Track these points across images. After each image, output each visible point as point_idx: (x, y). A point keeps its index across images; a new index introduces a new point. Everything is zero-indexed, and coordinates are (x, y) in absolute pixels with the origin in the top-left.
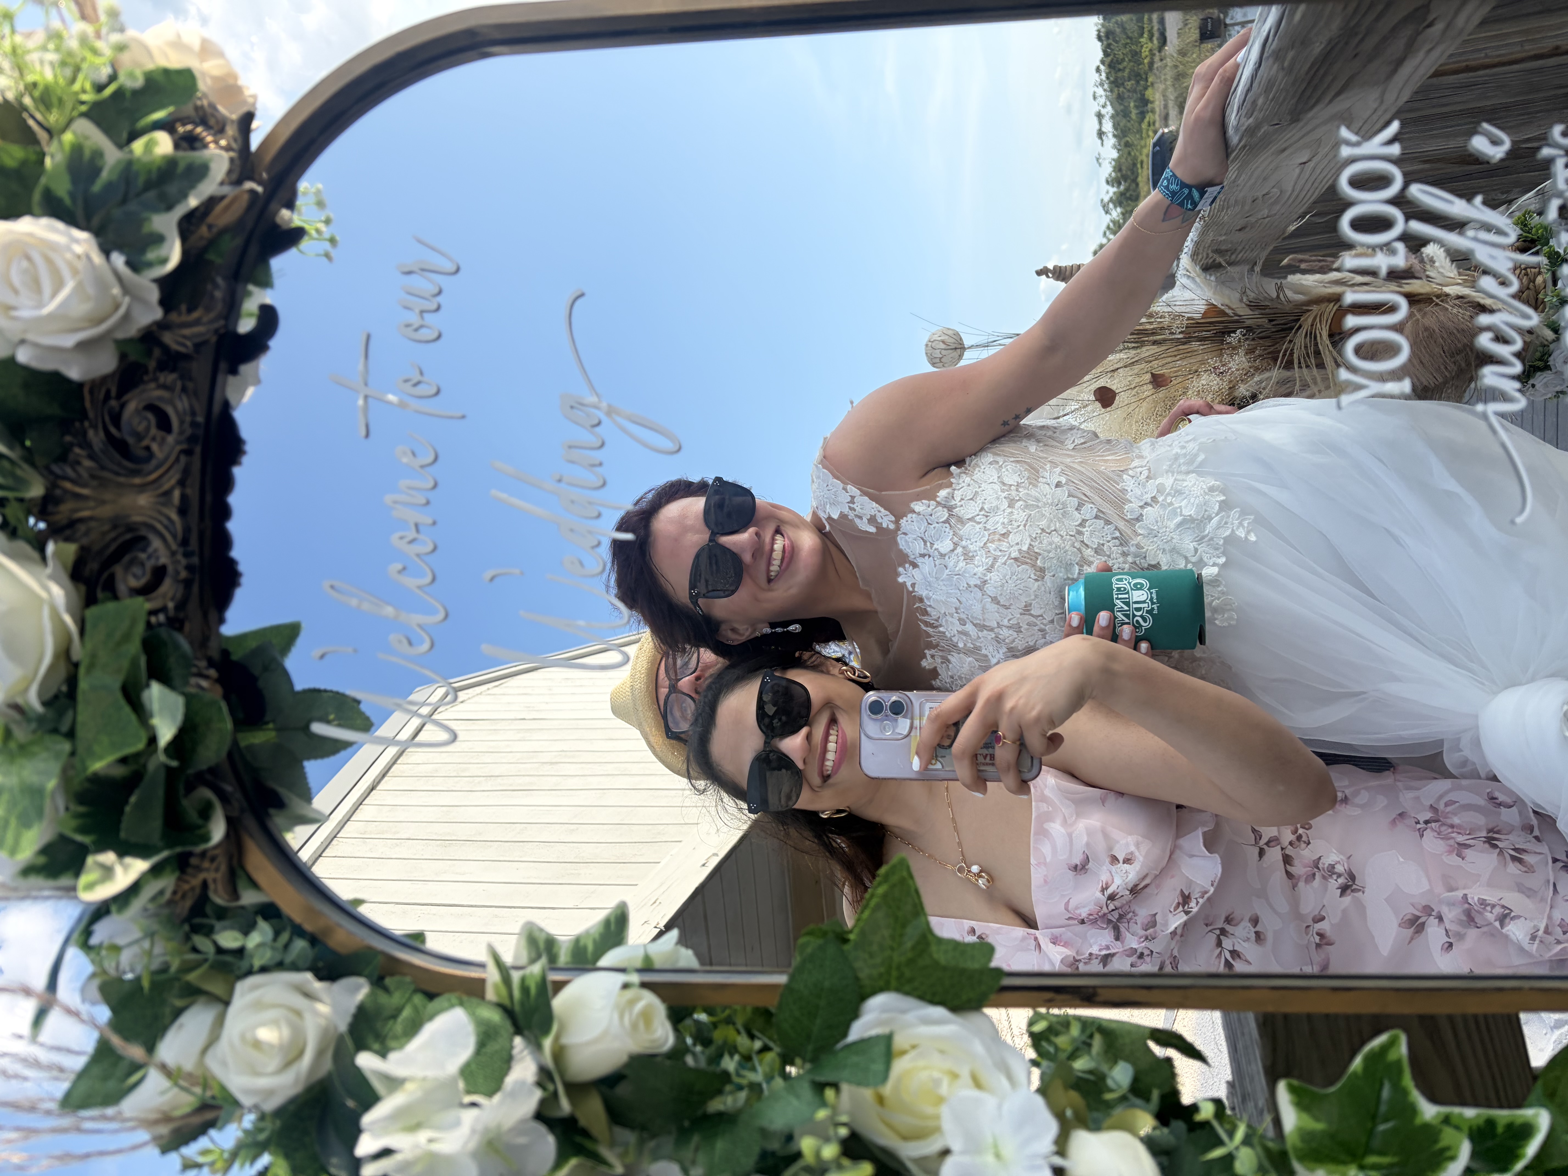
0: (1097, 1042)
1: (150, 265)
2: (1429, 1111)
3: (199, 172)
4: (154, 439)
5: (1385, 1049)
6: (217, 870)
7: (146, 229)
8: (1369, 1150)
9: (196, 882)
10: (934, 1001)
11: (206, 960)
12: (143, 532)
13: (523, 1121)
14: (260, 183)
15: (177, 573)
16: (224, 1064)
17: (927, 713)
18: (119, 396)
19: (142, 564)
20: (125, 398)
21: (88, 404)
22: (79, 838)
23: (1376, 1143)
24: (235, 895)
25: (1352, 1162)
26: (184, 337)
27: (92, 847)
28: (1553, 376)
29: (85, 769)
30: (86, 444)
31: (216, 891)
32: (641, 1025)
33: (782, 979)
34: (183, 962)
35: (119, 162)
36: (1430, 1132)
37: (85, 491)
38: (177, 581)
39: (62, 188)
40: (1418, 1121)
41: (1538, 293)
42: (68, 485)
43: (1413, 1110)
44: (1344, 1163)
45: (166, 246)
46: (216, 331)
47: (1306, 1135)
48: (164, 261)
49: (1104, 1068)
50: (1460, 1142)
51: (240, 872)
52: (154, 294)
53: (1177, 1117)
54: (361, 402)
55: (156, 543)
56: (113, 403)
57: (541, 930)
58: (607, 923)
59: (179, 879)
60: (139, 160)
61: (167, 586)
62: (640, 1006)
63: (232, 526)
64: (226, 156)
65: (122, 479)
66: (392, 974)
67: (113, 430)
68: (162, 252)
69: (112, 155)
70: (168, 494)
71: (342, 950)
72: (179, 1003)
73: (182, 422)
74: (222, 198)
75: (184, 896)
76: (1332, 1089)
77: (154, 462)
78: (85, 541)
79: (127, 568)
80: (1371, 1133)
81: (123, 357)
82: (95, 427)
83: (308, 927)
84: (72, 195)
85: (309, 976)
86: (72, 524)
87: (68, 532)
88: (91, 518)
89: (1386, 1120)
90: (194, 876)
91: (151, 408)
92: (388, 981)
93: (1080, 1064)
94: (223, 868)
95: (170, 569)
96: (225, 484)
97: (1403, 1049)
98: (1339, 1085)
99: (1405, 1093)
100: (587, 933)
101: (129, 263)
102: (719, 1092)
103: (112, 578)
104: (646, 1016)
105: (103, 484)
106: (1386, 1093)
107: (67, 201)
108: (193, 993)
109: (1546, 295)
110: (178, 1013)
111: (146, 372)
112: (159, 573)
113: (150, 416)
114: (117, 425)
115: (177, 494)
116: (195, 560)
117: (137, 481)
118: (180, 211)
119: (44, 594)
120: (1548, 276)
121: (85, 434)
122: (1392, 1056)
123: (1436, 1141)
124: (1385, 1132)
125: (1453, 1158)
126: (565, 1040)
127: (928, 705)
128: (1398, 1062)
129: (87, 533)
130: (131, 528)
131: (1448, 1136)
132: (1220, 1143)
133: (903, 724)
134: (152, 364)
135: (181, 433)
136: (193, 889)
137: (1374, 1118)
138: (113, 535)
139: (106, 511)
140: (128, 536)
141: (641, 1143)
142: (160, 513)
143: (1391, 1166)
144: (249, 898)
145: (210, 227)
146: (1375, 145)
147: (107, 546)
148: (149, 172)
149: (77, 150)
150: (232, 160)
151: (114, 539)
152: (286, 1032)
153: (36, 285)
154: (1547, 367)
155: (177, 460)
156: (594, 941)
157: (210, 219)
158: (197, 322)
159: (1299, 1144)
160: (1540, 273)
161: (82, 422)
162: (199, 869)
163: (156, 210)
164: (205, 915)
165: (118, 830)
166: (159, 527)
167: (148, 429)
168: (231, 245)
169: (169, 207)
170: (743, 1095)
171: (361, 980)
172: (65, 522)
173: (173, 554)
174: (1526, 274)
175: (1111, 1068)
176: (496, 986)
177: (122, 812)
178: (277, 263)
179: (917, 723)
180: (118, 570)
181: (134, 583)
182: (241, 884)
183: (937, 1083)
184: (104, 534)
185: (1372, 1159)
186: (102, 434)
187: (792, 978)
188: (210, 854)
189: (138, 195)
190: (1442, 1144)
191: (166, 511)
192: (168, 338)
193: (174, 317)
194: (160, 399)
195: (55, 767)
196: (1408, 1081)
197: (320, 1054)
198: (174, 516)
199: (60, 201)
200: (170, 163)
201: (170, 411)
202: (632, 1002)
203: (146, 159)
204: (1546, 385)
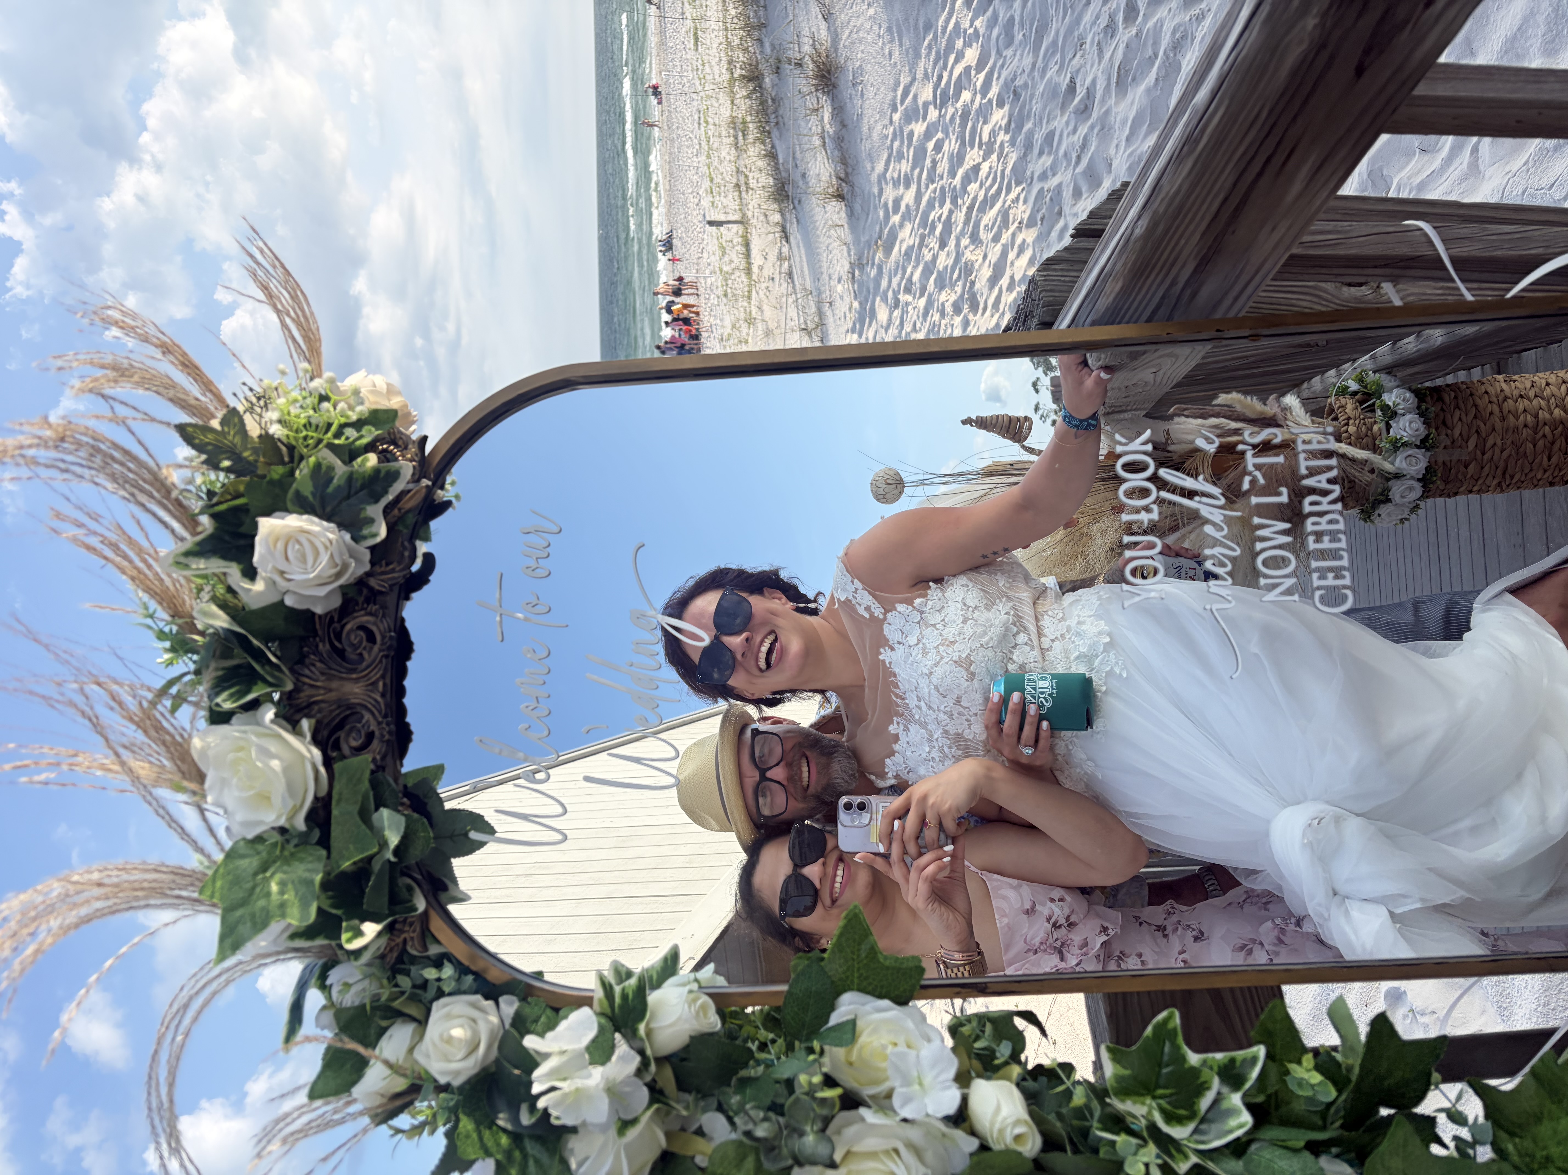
0: (989, 1028)
1: (365, 538)
2: (1194, 1058)
3: (394, 476)
4: (365, 648)
5: (1166, 1021)
6: (414, 931)
7: (362, 516)
8: (1158, 1086)
9: (400, 940)
10: (881, 997)
11: (403, 993)
12: (359, 709)
13: (628, 1077)
14: (429, 479)
15: (382, 736)
16: (428, 1056)
17: (881, 809)
18: (340, 621)
19: (359, 731)
20: (344, 622)
21: (318, 626)
22: (334, 911)
23: (1162, 1081)
24: (426, 949)
25: (1148, 1094)
26: (382, 580)
27: (344, 917)
28: (1393, 508)
29: (339, 867)
30: (316, 652)
31: (413, 946)
32: (701, 1014)
33: (784, 988)
34: (391, 993)
35: (344, 473)
36: (1195, 1072)
37: (319, 684)
38: (381, 741)
39: (307, 490)
40: (1186, 1066)
41: (1375, 439)
42: (307, 680)
43: (1183, 1059)
44: (1142, 1095)
45: (376, 524)
46: (404, 576)
47: (1119, 1079)
48: (375, 535)
49: (994, 1046)
50: (1212, 1078)
51: (427, 933)
52: (367, 556)
53: (1042, 1075)
54: (498, 619)
55: (367, 716)
56: (337, 625)
57: (623, 966)
58: (665, 959)
59: (390, 939)
60: (357, 471)
61: (375, 744)
62: (699, 1002)
63: (406, 701)
64: (411, 465)
65: (344, 675)
66: (532, 996)
67: (337, 644)
68: (373, 529)
69: (340, 469)
70: (374, 684)
71: (497, 982)
72: (384, 1023)
73: (383, 637)
74: (409, 491)
75: (391, 950)
76: (1134, 1048)
77: (364, 664)
78: (319, 716)
79: (348, 734)
80: (1159, 1074)
81: (344, 595)
82: (323, 641)
83: (473, 968)
84: (313, 494)
85: (478, 997)
86: (310, 705)
87: (306, 711)
88: (322, 701)
89: (1167, 1066)
90: (399, 937)
91: (362, 628)
92: (529, 999)
93: (978, 1045)
94: (418, 929)
95: (377, 733)
96: (402, 672)
97: (1177, 1020)
98: (1138, 1045)
99: (1178, 1048)
100: (652, 967)
101: (353, 538)
102: (746, 1065)
103: (337, 740)
104: (703, 1007)
105: (330, 678)
106: (1167, 1049)
107: (311, 498)
108: (395, 1015)
109: (1381, 440)
110: (382, 1031)
111: (357, 604)
112: (370, 736)
113: (362, 633)
114: (339, 640)
115: (381, 684)
116: (393, 727)
117: (354, 676)
118: (384, 502)
119: (307, 755)
120: (1383, 425)
121: (317, 646)
122: (1171, 1025)
123: (1198, 1078)
124: (1167, 1073)
125: (1208, 1088)
126: (653, 1025)
127: (882, 804)
128: (1175, 1029)
129: (320, 711)
130: (350, 706)
131: (1206, 1074)
132: (1063, 1082)
133: (865, 817)
134: (361, 600)
135: (382, 644)
136: (397, 945)
137: (1160, 1066)
138: (337, 712)
139: (332, 696)
140: (348, 712)
141: (697, 1100)
142: (370, 696)
143: (1171, 1095)
144: (434, 950)
145: (400, 509)
146: (1136, 445)
147: (333, 719)
148: (364, 478)
149: (318, 466)
150: (414, 467)
151: (339, 715)
152: (469, 1033)
153: (303, 559)
154: (1388, 500)
155: (381, 661)
156: (658, 973)
157: (400, 505)
158: (393, 571)
159: (1115, 1085)
160: (1375, 422)
161: (314, 637)
162: (402, 931)
163: (369, 503)
164: (403, 963)
165: (362, 904)
166: (370, 706)
167: (361, 642)
168: (411, 519)
169: (377, 501)
170: (761, 1069)
171: (514, 998)
172: (304, 704)
173: (379, 723)
174: (1365, 424)
175: (998, 1045)
176: (600, 1000)
177: (363, 892)
178: (434, 524)
179: (874, 816)
180: (342, 734)
181: (354, 744)
182: (429, 940)
183: (884, 1047)
184: (332, 711)
185: (1160, 1092)
186: (328, 646)
187: (791, 987)
188: (409, 920)
189: (356, 493)
190: (1202, 1079)
191: (373, 695)
192: (373, 582)
193: (378, 569)
194: (368, 622)
195: (320, 866)
196: (1180, 1040)
197: (489, 1047)
198: (379, 699)
199: (306, 498)
200: (376, 471)
201: (374, 629)
202: (695, 1001)
203: (361, 470)
204: (1389, 514)
